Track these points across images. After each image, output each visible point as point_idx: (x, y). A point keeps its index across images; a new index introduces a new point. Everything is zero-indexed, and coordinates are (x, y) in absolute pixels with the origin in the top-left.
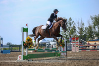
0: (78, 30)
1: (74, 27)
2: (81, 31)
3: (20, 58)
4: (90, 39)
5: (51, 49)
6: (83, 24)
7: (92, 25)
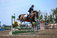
0: (44, 17)
1: (42, 15)
2: (46, 18)
3: (11, 33)
4: (51, 22)
5: (28, 28)
6: (47, 14)
7: (52, 14)
